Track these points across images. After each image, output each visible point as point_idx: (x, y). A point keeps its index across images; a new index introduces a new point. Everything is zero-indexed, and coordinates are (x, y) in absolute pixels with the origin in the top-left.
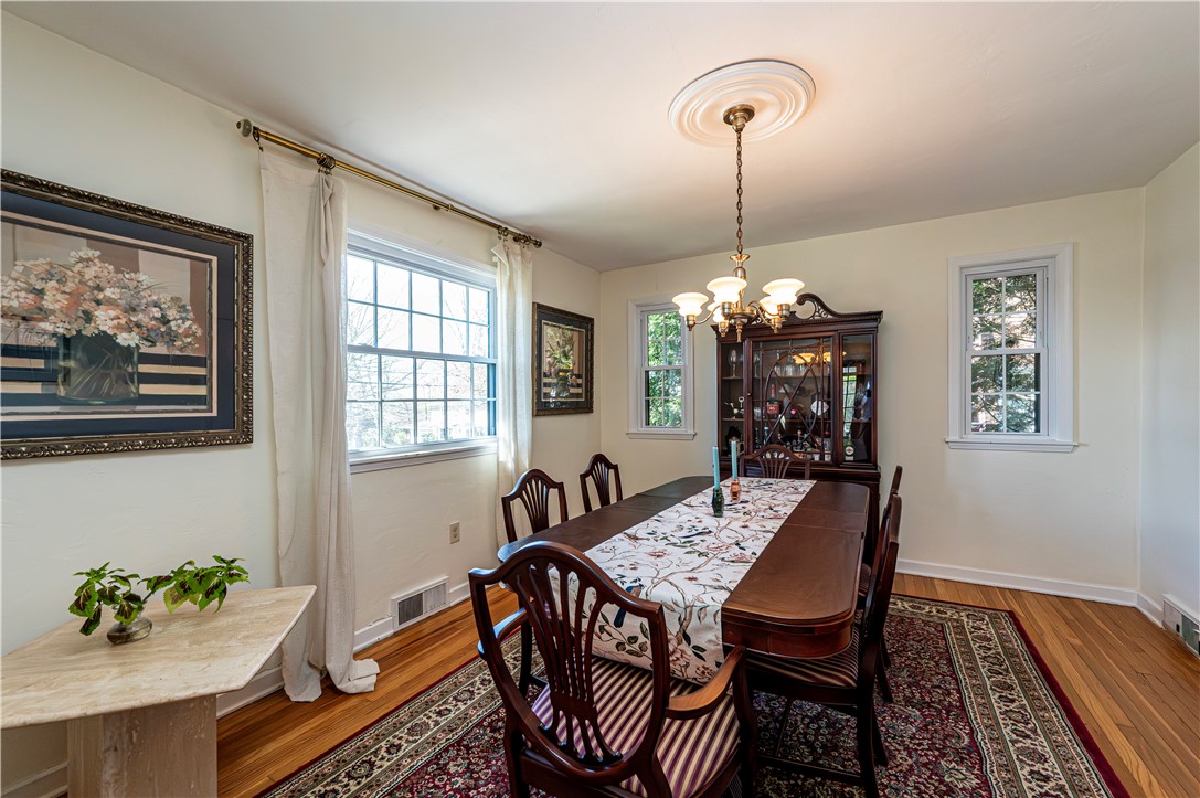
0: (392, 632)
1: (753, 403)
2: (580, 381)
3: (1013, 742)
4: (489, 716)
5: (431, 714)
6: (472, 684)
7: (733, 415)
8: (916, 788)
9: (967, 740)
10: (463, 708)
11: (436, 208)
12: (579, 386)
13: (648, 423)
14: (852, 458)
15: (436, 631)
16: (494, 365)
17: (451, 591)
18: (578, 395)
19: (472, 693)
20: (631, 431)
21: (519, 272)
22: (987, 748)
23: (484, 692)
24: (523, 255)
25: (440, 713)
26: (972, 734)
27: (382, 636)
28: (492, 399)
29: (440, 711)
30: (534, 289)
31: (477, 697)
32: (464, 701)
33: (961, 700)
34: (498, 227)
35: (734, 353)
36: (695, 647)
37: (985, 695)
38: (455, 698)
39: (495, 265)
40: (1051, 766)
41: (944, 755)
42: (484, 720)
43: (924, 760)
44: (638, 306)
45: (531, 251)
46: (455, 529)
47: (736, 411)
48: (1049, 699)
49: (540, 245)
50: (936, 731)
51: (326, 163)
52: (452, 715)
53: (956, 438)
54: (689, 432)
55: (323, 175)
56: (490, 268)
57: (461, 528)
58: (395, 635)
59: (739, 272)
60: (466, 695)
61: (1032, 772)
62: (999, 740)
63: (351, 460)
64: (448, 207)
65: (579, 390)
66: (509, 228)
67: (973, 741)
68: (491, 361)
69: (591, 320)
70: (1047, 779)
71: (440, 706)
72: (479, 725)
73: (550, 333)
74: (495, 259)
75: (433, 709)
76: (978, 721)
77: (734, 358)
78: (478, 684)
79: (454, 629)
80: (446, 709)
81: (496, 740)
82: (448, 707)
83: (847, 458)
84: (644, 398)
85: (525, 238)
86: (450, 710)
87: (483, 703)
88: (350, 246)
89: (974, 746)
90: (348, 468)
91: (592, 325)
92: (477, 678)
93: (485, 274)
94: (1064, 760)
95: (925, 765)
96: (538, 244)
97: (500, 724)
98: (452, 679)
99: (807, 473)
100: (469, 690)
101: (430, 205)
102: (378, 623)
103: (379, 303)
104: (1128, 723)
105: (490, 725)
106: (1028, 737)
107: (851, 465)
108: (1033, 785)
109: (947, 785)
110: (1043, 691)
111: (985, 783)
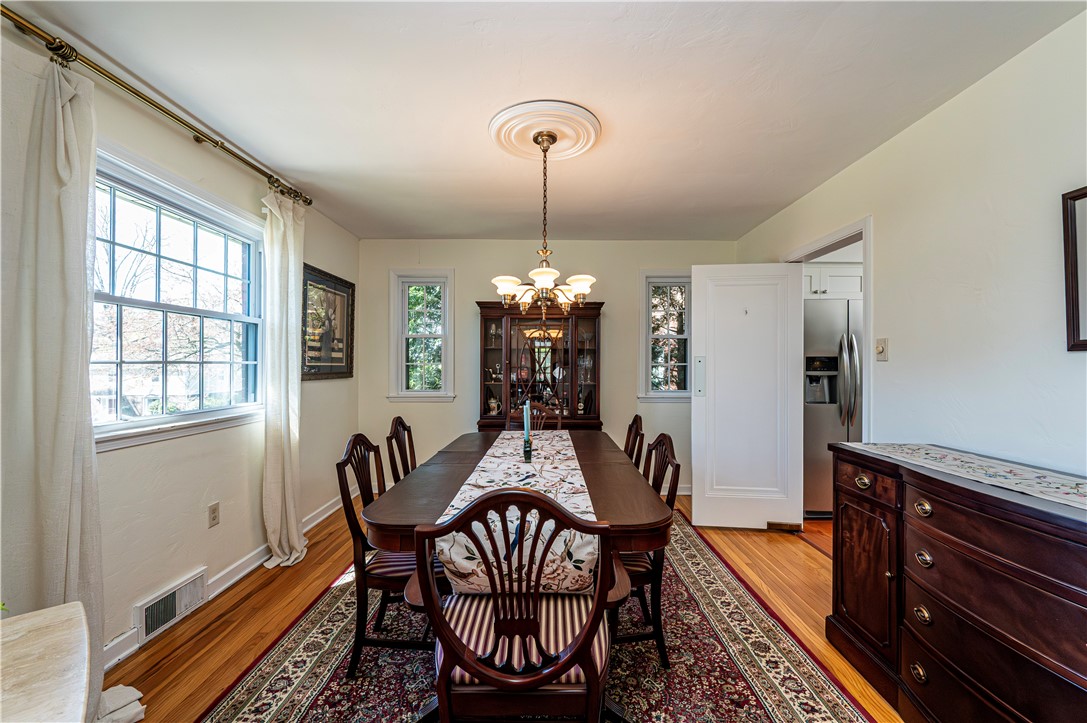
0: (137, 646)
1: (510, 369)
2: (341, 345)
3: (708, 588)
4: (321, 694)
5: (246, 716)
6: (284, 671)
7: (492, 379)
8: (672, 632)
9: (686, 595)
10: (285, 696)
11: (197, 140)
12: (340, 350)
13: (408, 387)
14: (582, 412)
15: (201, 631)
16: (256, 325)
17: (210, 582)
18: (339, 360)
19: (288, 679)
20: (391, 395)
21: (292, 229)
22: (697, 595)
23: (302, 674)
24: (294, 210)
25: (257, 711)
26: (687, 590)
27: (123, 655)
28: (251, 363)
29: (257, 709)
30: (306, 249)
31: (296, 682)
32: (283, 690)
33: (674, 571)
34: (270, 177)
35: (494, 326)
36: (576, 561)
37: (684, 564)
38: (269, 691)
39: (264, 217)
40: (728, 597)
41: (678, 607)
42: (317, 699)
43: (669, 614)
44: (399, 276)
45: (301, 208)
46: (214, 511)
47: (494, 376)
48: (715, 559)
49: (310, 203)
50: (669, 594)
51: (61, 52)
52: (274, 708)
53: (644, 395)
54: (449, 394)
55: (57, 67)
56: (257, 219)
57: (221, 509)
58: (142, 649)
59: (544, 264)
60: (282, 684)
61: (722, 603)
62: (700, 589)
63: (96, 437)
64: (217, 143)
65: (339, 355)
66: (282, 181)
67: (689, 594)
68: (252, 320)
69: (352, 286)
70: (729, 604)
71: (252, 704)
72: (314, 705)
73: (315, 294)
74: (264, 210)
75: (246, 709)
76: (687, 581)
77: (493, 331)
78: (291, 667)
79: (228, 623)
80: (264, 704)
81: (340, 713)
82: (265, 701)
83: (580, 412)
84: (404, 364)
85: (294, 192)
86: (269, 704)
87: (307, 684)
88: (100, 173)
89: (691, 598)
90: (94, 445)
91: (353, 291)
92: (286, 663)
93: (249, 225)
94: (733, 590)
95: (671, 617)
96: (309, 202)
97: (338, 697)
98: (255, 673)
99: (559, 425)
100: (283, 678)
101: (191, 134)
102: (116, 641)
103: (117, 241)
104: (750, 562)
105: (326, 701)
106: (713, 583)
107: (581, 417)
108: (725, 610)
109: (686, 625)
110: (710, 555)
111: (704, 617)
